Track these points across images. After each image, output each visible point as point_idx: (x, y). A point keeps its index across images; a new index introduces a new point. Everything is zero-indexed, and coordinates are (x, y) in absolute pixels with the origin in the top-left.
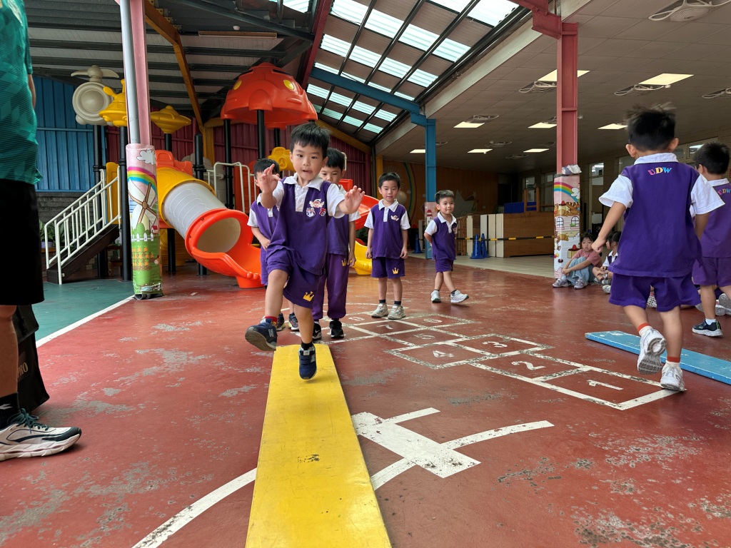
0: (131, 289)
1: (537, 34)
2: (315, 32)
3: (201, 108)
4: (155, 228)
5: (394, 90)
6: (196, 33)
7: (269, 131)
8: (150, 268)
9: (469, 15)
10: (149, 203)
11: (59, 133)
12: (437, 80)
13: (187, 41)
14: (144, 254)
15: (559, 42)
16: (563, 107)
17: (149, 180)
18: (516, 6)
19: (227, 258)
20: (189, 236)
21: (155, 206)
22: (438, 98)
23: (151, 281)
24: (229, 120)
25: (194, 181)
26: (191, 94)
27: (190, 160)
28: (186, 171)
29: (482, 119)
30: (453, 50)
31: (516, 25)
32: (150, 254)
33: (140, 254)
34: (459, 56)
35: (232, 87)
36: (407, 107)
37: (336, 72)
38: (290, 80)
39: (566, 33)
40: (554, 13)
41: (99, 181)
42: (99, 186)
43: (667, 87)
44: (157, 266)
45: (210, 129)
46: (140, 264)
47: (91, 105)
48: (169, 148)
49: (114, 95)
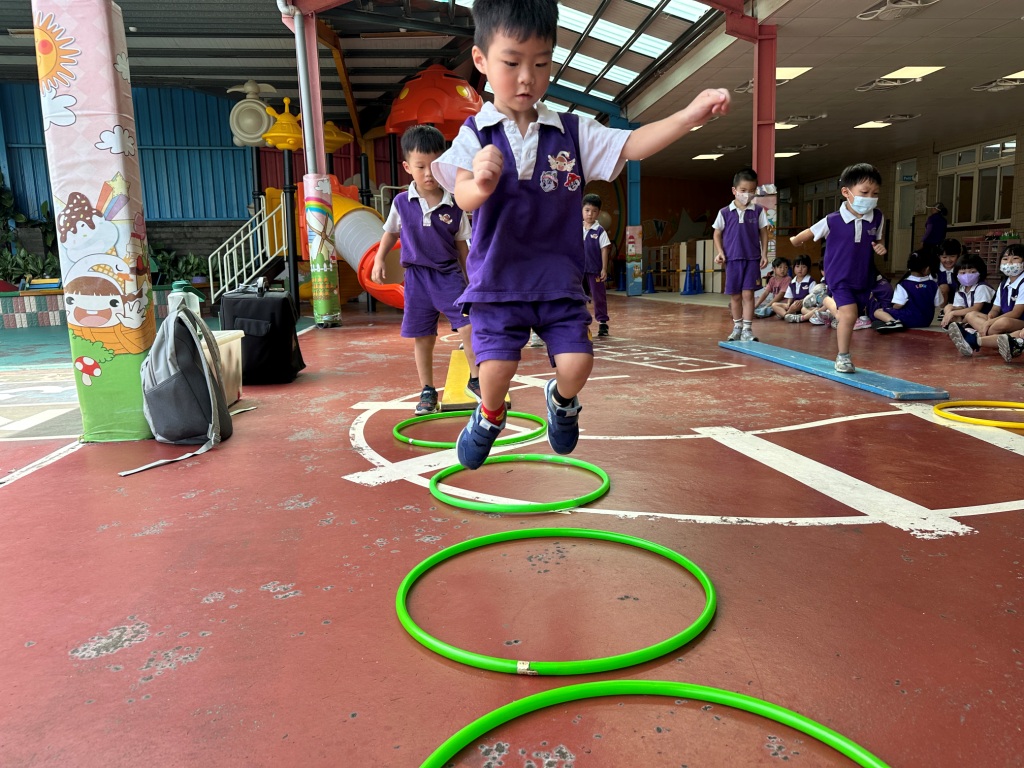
0: (312, 322)
1: (731, 39)
3: (360, 116)
4: (333, 258)
5: (588, 89)
6: (358, 36)
8: (329, 298)
9: (664, 10)
10: (327, 233)
11: (202, 153)
12: (637, 78)
13: (347, 44)
14: (324, 285)
15: (756, 47)
16: (758, 120)
17: (326, 210)
18: (709, 8)
20: (362, 268)
21: (333, 237)
22: (641, 98)
23: (331, 311)
24: (394, 135)
25: (363, 209)
26: (350, 101)
27: (356, 181)
28: (352, 197)
30: (652, 46)
31: (716, 22)
32: (330, 284)
33: (321, 284)
34: (661, 52)
35: (398, 96)
36: (606, 109)
38: (464, 85)
39: (763, 37)
40: (750, 15)
41: (260, 209)
42: (260, 215)
43: (918, 80)
44: (336, 296)
45: (370, 140)
46: (321, 294)
47: (249, 124)
48: (331, 171)
49: (277, 116)
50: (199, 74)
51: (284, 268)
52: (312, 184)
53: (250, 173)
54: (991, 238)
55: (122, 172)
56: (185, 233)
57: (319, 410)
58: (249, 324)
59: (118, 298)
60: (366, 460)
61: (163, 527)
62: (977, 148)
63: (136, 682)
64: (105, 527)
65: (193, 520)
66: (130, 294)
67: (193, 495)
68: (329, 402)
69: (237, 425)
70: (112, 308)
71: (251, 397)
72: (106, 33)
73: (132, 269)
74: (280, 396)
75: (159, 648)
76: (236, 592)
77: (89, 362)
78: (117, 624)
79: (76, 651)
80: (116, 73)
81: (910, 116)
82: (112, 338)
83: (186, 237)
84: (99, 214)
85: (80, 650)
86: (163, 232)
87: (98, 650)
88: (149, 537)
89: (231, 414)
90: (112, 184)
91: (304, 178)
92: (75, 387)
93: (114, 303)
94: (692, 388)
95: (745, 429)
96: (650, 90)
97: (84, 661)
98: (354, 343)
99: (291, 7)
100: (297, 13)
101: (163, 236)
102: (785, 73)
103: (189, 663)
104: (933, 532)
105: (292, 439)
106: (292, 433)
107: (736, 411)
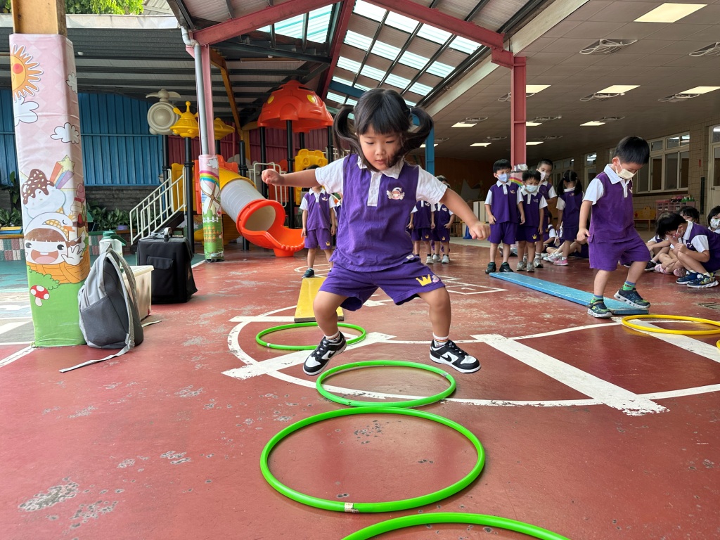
0: (203, 257)
1: (495, 66)
2: (332, 55)
3: (240, 114)
4: (219, 213)
6: (239, 60)
7: (296, 134)
8: (216, 241)
9: (450, 46)
10: (215, 196)
11: (127, 139)
12: (432, 91)
13: (230, 65)
14: (212, 231)
15: (512, 71)
16: (515, 120)
17: (215, 179)
19: (268, 235)
20: (239, 220)
21: (219, 198)
22: (434, 105)
23: (217, 250)
24: (264, 128)
25: (241, 179)
26: (232, 104)
27: (236, 160)
28: (234, 171)
29: (474, 120)
30: (442, 70)
31: (485, 55)
32: (216, 231)
33: (210, 231)
34: (447, 74)
35: (266, 101)
37: (350, 84)
38: (312, 94)
39: (517, 65)
40: (508, 50)
41: (167, 178)
42: (168, 183)
43: (622, 94)
44: (220, 240)
45: (247, 131)
46: (210, 238)
47: (161, 120)
48: (218, 152)
49: (181, 114)
50: (126, 84)
51: (184, 220)
52: (205, 162)
53: (161, 153)
54: (675, 201)
55: (69, 156)
56: (113, 195)
57: (206, 322)
58: (158, 261)
59: (63, 243)
60: (239, 360)
61: (91, 411)
62: (663, 139)
63: (67, 528)
64: (49, 411)
65: (113, 405)
66: (73, 241)
67: (114, 386)
68: (213, 316)
69: (148, 334)
70: (59, 251)
71: (158, 313)
72: (62, 60)
73: (74, 223)
74: (178, 312)
75: (85, 502)
76: (144, 459)
77: (40, 289)
78: (55, 484)
79: (24, 505)
80: (67, 87)
81: (618, 118)
82: (58, 272)
83: (114, 197)
84: (52, 184)
85: (27, 504)
86: (98, 194)
87: (40, 504)
88: (80, 418)
89: (143, 326)
90: (62, 164)
91: (200, 157)
92: (30, 306)
93: (60, 247)
94: (471, 306)
95: (508, 336)
96: (440, 100)
97: (30, 513)
98: (233, 273)
99: (192, 41)
100: (197, 44)
101: (98, 196)
102: (532, 89)
103: (107, 514)
104: (638, 410)
105: (186, 344)
106: (186, 340)
107: (502, 322)
